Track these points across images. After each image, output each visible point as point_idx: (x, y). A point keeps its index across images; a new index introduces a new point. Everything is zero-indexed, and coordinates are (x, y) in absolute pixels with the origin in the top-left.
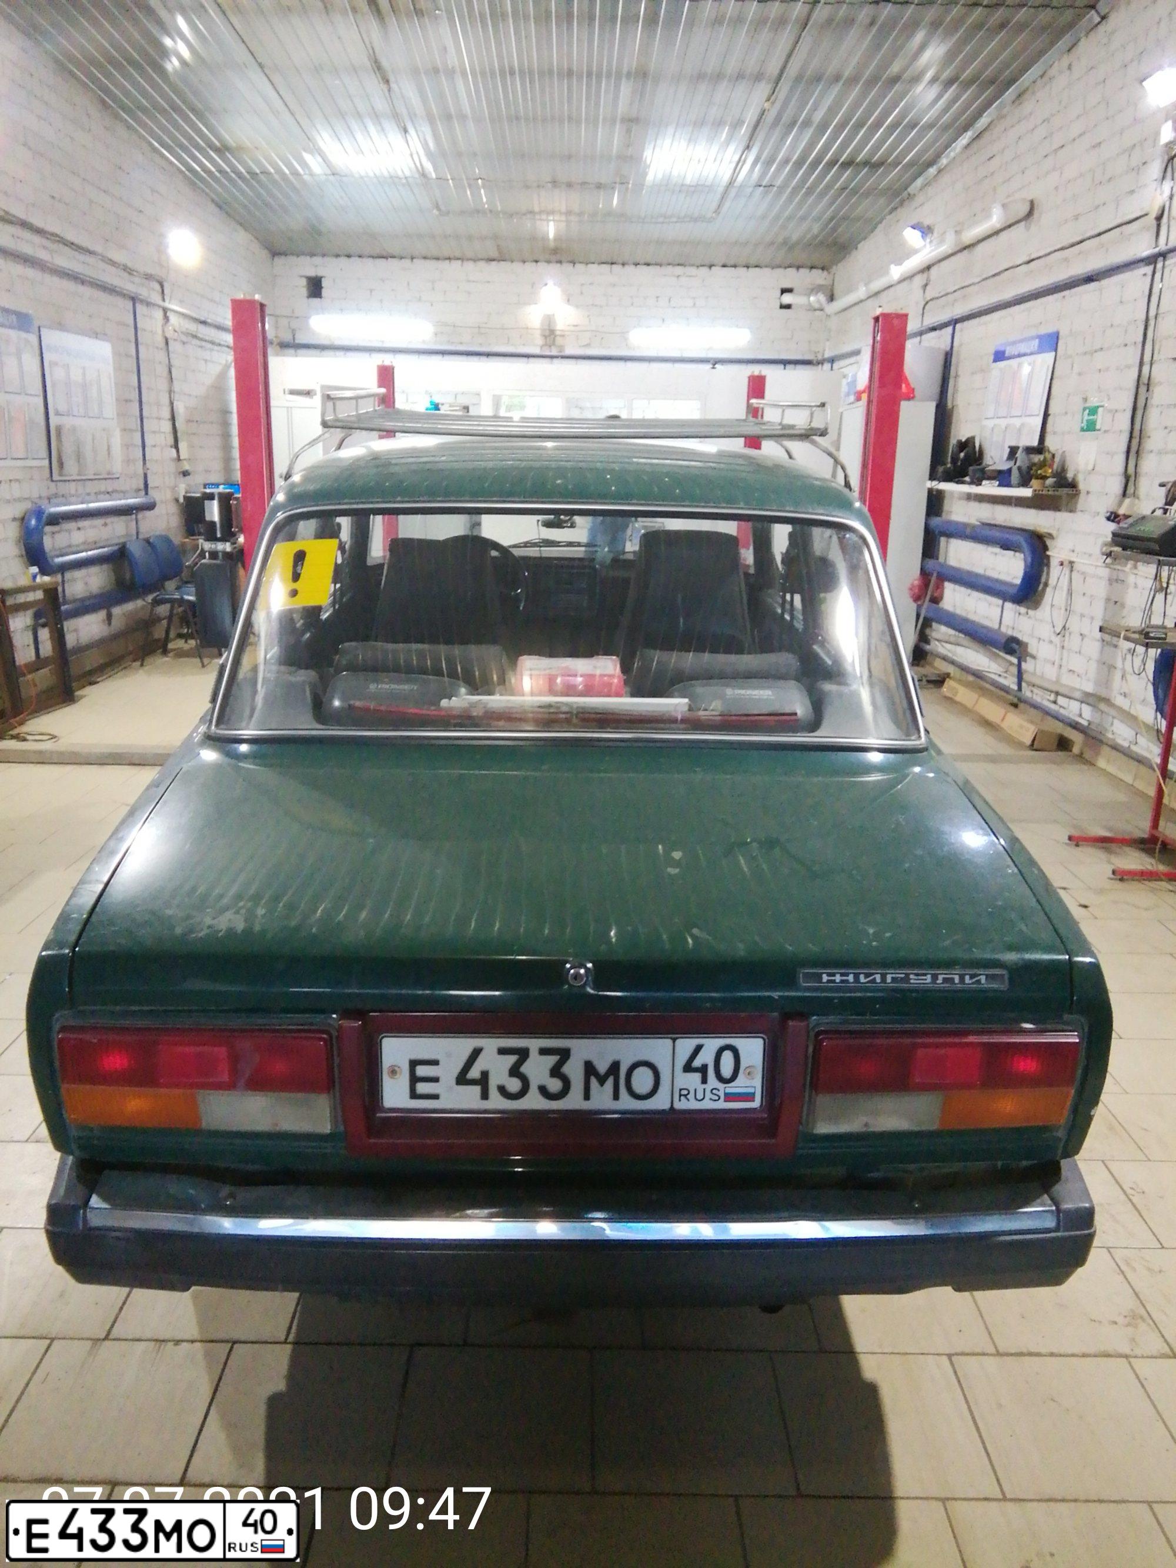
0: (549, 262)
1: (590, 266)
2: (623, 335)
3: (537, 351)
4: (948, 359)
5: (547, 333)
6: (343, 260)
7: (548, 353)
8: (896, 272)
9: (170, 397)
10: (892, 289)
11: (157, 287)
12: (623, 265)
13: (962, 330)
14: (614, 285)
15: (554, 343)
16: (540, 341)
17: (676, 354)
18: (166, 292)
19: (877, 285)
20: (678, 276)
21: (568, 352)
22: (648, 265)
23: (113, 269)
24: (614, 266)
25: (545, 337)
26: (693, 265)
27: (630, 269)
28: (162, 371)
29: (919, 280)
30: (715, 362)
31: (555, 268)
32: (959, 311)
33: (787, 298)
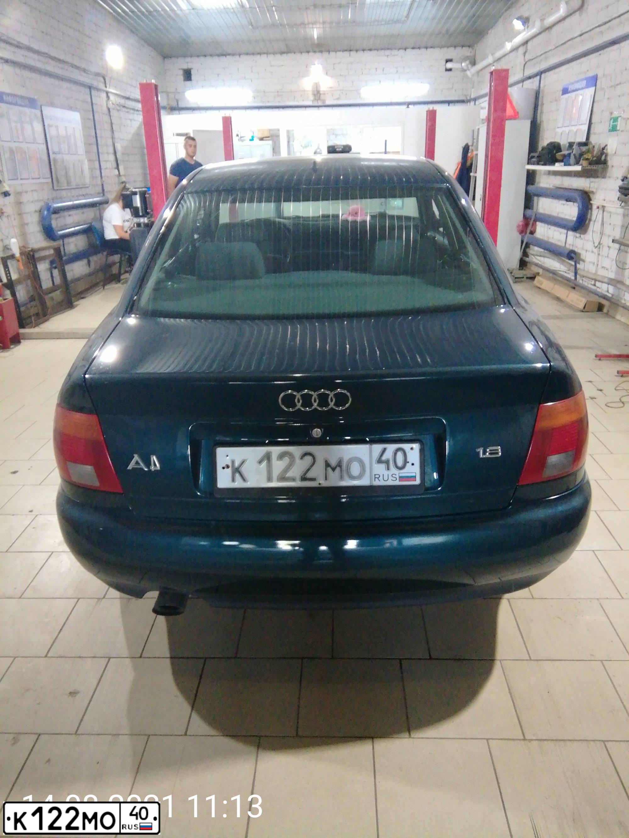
0: (314, 52)
1: (338, 53)
2: (358, 91)
3: (310, 103)
4: (537, 95)
5: (316, 93)
6: (202, 59)
7: (316, 104)
9: (113, 142)
10: (507, 57)
11: (102, 79)
12: (356, 51)
13: (545, 78)
14: (352, 63)
15: (319, 99)
16: (311, 97)
17: (388, 101)
18: (107, 83)
19: (498, 54)
20: (388, 56)
21: (328, 103)
22: (370, 50)
23: (77, 71)
24: (352, 53)
25: (314, 95)
26: (394, 49)
27: (360, 53)
28: (108, 127)
30: (408, 104)
31: (318, 55)
32: (544, 66)
33: (449, 65)
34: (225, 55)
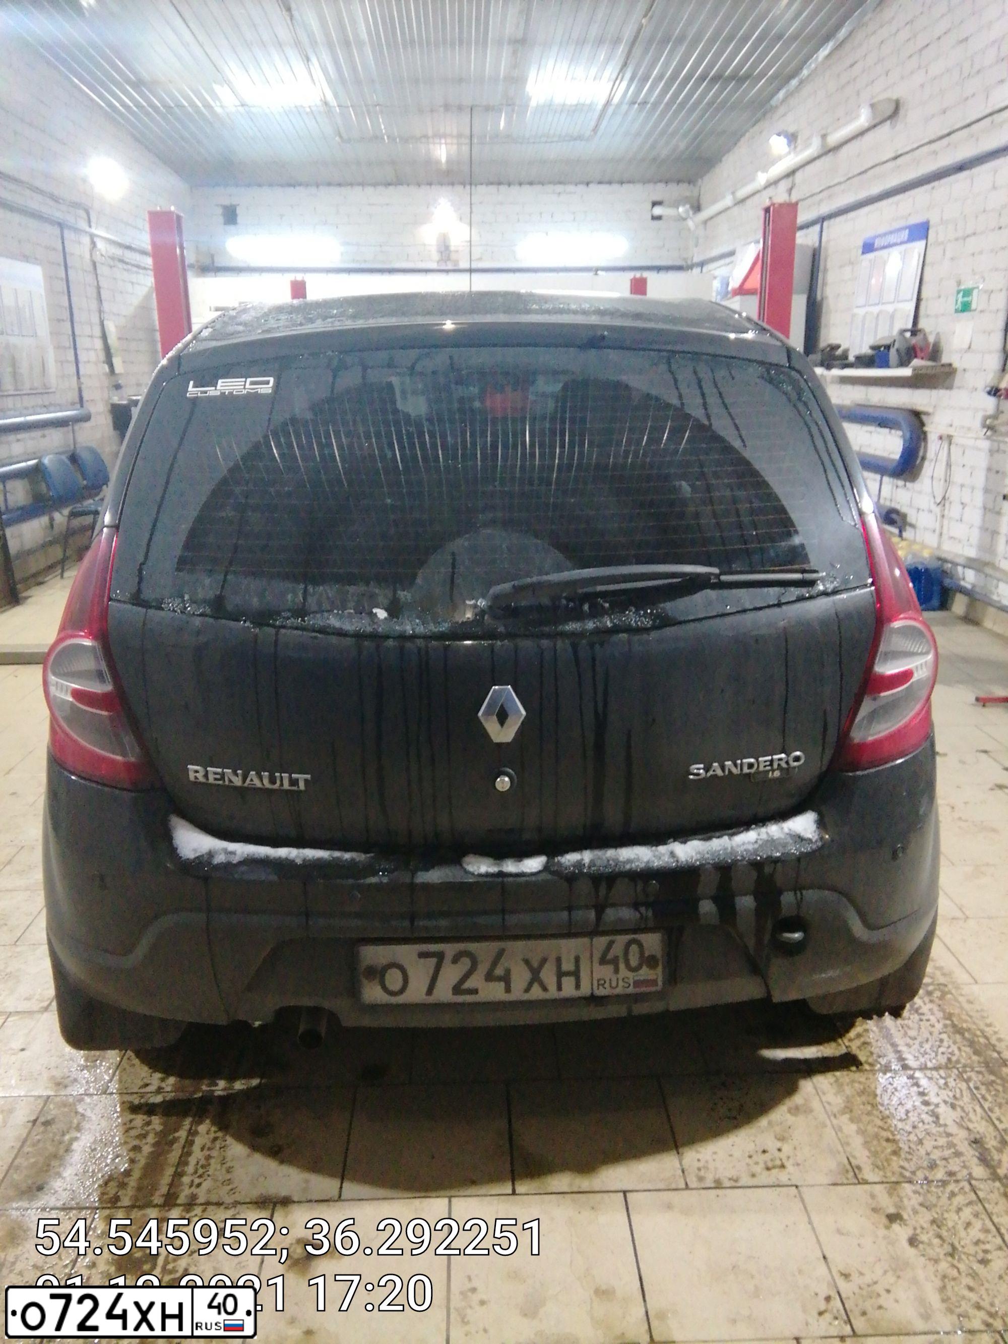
0: (441, 184)
2: (511, 248)
3: (434, 266)
4: (816, 256)
5: (443, 249)
6: (255, 190)
7: (442, 266)
8: (761, 180)
9: (101, 318)
10: (757, 196)
11: (83, 214)
12: (509, 184)
13: (830, 227)
14: (501, 204)
15: (449, 259)
16: (436, 256)
17: (561, 264)
18: (91, 219)
19: (741, 193)
20: (559, 193)
21: (462, 267)
22: (531, 184)
23: (40, 197)
24: (501, 187)
25: (440, 252)
26: (572, 183)
27: (515, 188)
28: (92, 292)
29: (784, 185)
30: (596, 270)
31: (446, 189)
33: (657, 211)
34: (293, 184)
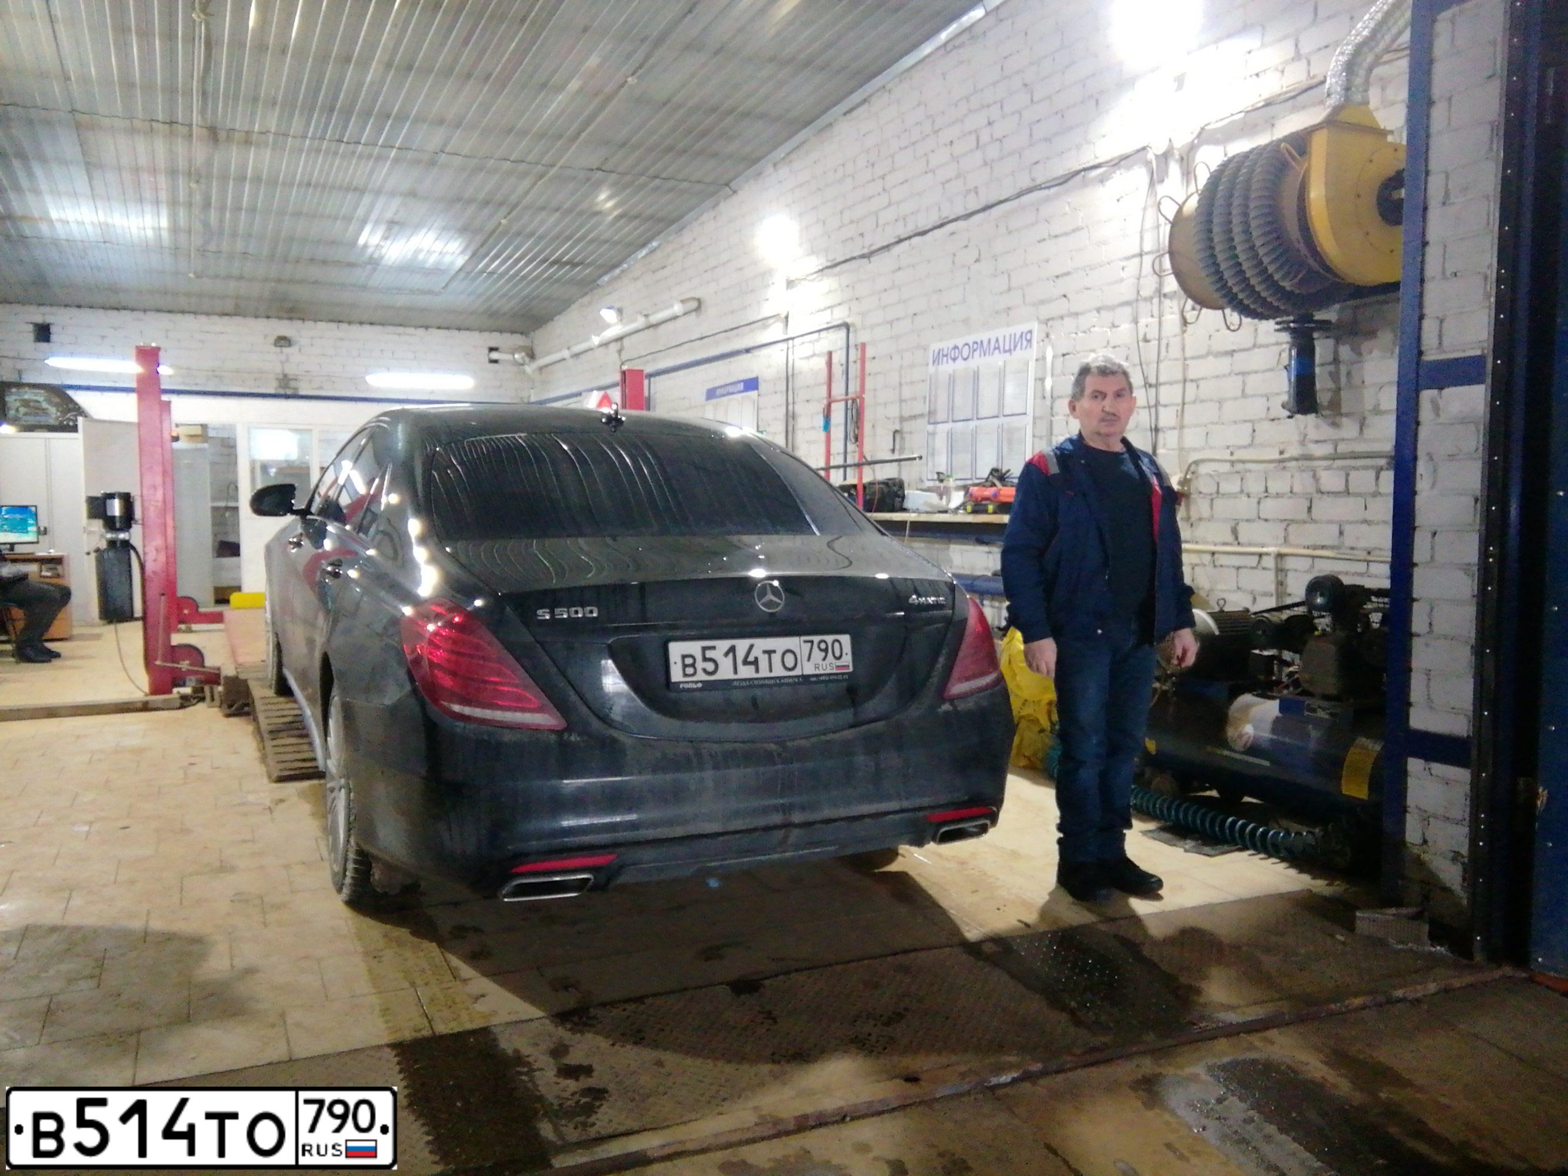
0: (280, 318)
1: (319, 323)
3: (272, 391)
5: (281, 377)
7: (282, 392)
8: (596, 340)
12: (350, 323)
14: (341, 339)
17: (402, 396)
19: (579, 348)
20: (399, 334)
21: (302, 392)
22: (371, 324)
24: (342, 325)
25: (279, 380)
26: (409, 326)
27: (355, 328)
29: (614, 347)
31: (285, 323)
33: (495, 355)
